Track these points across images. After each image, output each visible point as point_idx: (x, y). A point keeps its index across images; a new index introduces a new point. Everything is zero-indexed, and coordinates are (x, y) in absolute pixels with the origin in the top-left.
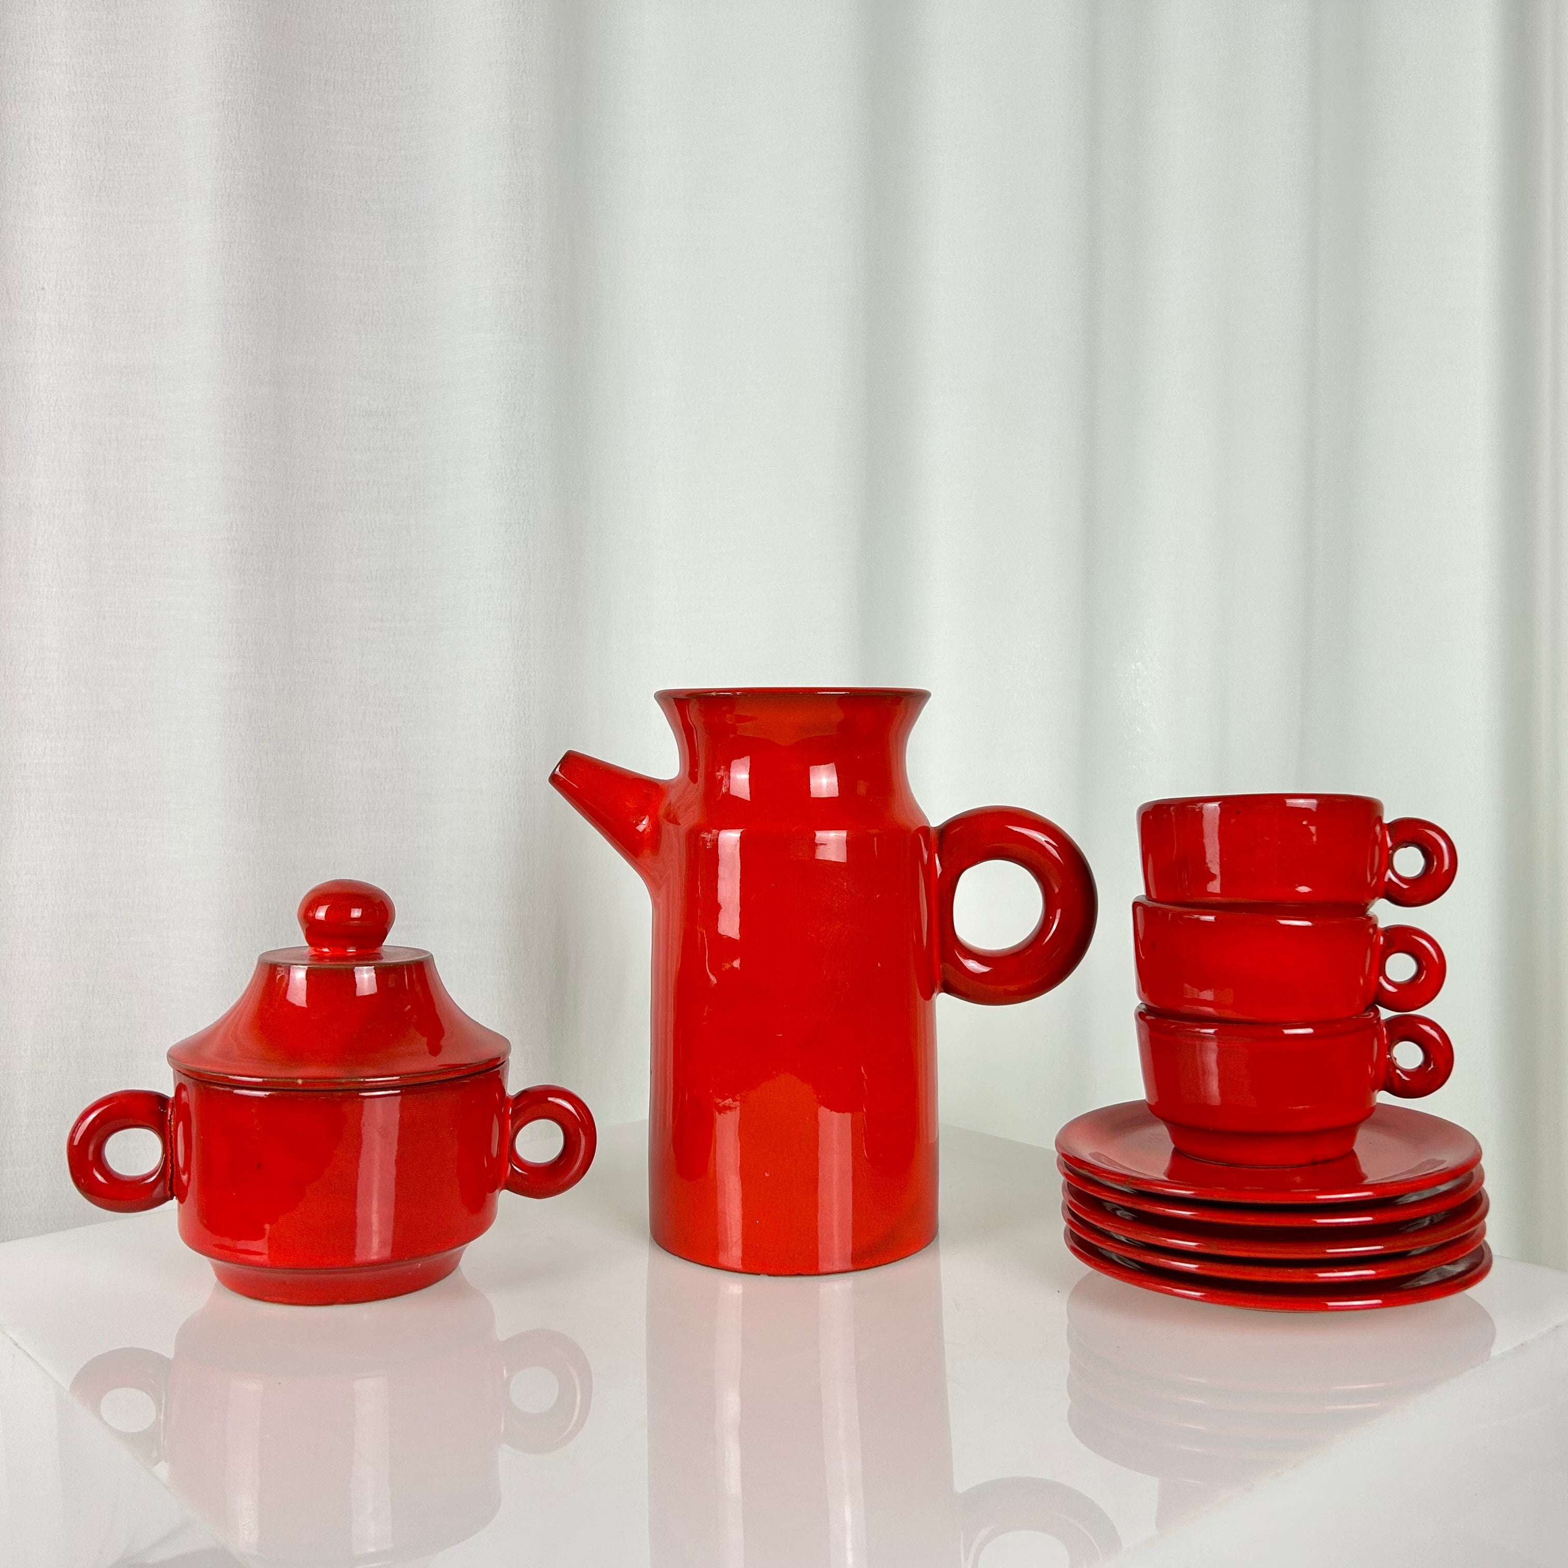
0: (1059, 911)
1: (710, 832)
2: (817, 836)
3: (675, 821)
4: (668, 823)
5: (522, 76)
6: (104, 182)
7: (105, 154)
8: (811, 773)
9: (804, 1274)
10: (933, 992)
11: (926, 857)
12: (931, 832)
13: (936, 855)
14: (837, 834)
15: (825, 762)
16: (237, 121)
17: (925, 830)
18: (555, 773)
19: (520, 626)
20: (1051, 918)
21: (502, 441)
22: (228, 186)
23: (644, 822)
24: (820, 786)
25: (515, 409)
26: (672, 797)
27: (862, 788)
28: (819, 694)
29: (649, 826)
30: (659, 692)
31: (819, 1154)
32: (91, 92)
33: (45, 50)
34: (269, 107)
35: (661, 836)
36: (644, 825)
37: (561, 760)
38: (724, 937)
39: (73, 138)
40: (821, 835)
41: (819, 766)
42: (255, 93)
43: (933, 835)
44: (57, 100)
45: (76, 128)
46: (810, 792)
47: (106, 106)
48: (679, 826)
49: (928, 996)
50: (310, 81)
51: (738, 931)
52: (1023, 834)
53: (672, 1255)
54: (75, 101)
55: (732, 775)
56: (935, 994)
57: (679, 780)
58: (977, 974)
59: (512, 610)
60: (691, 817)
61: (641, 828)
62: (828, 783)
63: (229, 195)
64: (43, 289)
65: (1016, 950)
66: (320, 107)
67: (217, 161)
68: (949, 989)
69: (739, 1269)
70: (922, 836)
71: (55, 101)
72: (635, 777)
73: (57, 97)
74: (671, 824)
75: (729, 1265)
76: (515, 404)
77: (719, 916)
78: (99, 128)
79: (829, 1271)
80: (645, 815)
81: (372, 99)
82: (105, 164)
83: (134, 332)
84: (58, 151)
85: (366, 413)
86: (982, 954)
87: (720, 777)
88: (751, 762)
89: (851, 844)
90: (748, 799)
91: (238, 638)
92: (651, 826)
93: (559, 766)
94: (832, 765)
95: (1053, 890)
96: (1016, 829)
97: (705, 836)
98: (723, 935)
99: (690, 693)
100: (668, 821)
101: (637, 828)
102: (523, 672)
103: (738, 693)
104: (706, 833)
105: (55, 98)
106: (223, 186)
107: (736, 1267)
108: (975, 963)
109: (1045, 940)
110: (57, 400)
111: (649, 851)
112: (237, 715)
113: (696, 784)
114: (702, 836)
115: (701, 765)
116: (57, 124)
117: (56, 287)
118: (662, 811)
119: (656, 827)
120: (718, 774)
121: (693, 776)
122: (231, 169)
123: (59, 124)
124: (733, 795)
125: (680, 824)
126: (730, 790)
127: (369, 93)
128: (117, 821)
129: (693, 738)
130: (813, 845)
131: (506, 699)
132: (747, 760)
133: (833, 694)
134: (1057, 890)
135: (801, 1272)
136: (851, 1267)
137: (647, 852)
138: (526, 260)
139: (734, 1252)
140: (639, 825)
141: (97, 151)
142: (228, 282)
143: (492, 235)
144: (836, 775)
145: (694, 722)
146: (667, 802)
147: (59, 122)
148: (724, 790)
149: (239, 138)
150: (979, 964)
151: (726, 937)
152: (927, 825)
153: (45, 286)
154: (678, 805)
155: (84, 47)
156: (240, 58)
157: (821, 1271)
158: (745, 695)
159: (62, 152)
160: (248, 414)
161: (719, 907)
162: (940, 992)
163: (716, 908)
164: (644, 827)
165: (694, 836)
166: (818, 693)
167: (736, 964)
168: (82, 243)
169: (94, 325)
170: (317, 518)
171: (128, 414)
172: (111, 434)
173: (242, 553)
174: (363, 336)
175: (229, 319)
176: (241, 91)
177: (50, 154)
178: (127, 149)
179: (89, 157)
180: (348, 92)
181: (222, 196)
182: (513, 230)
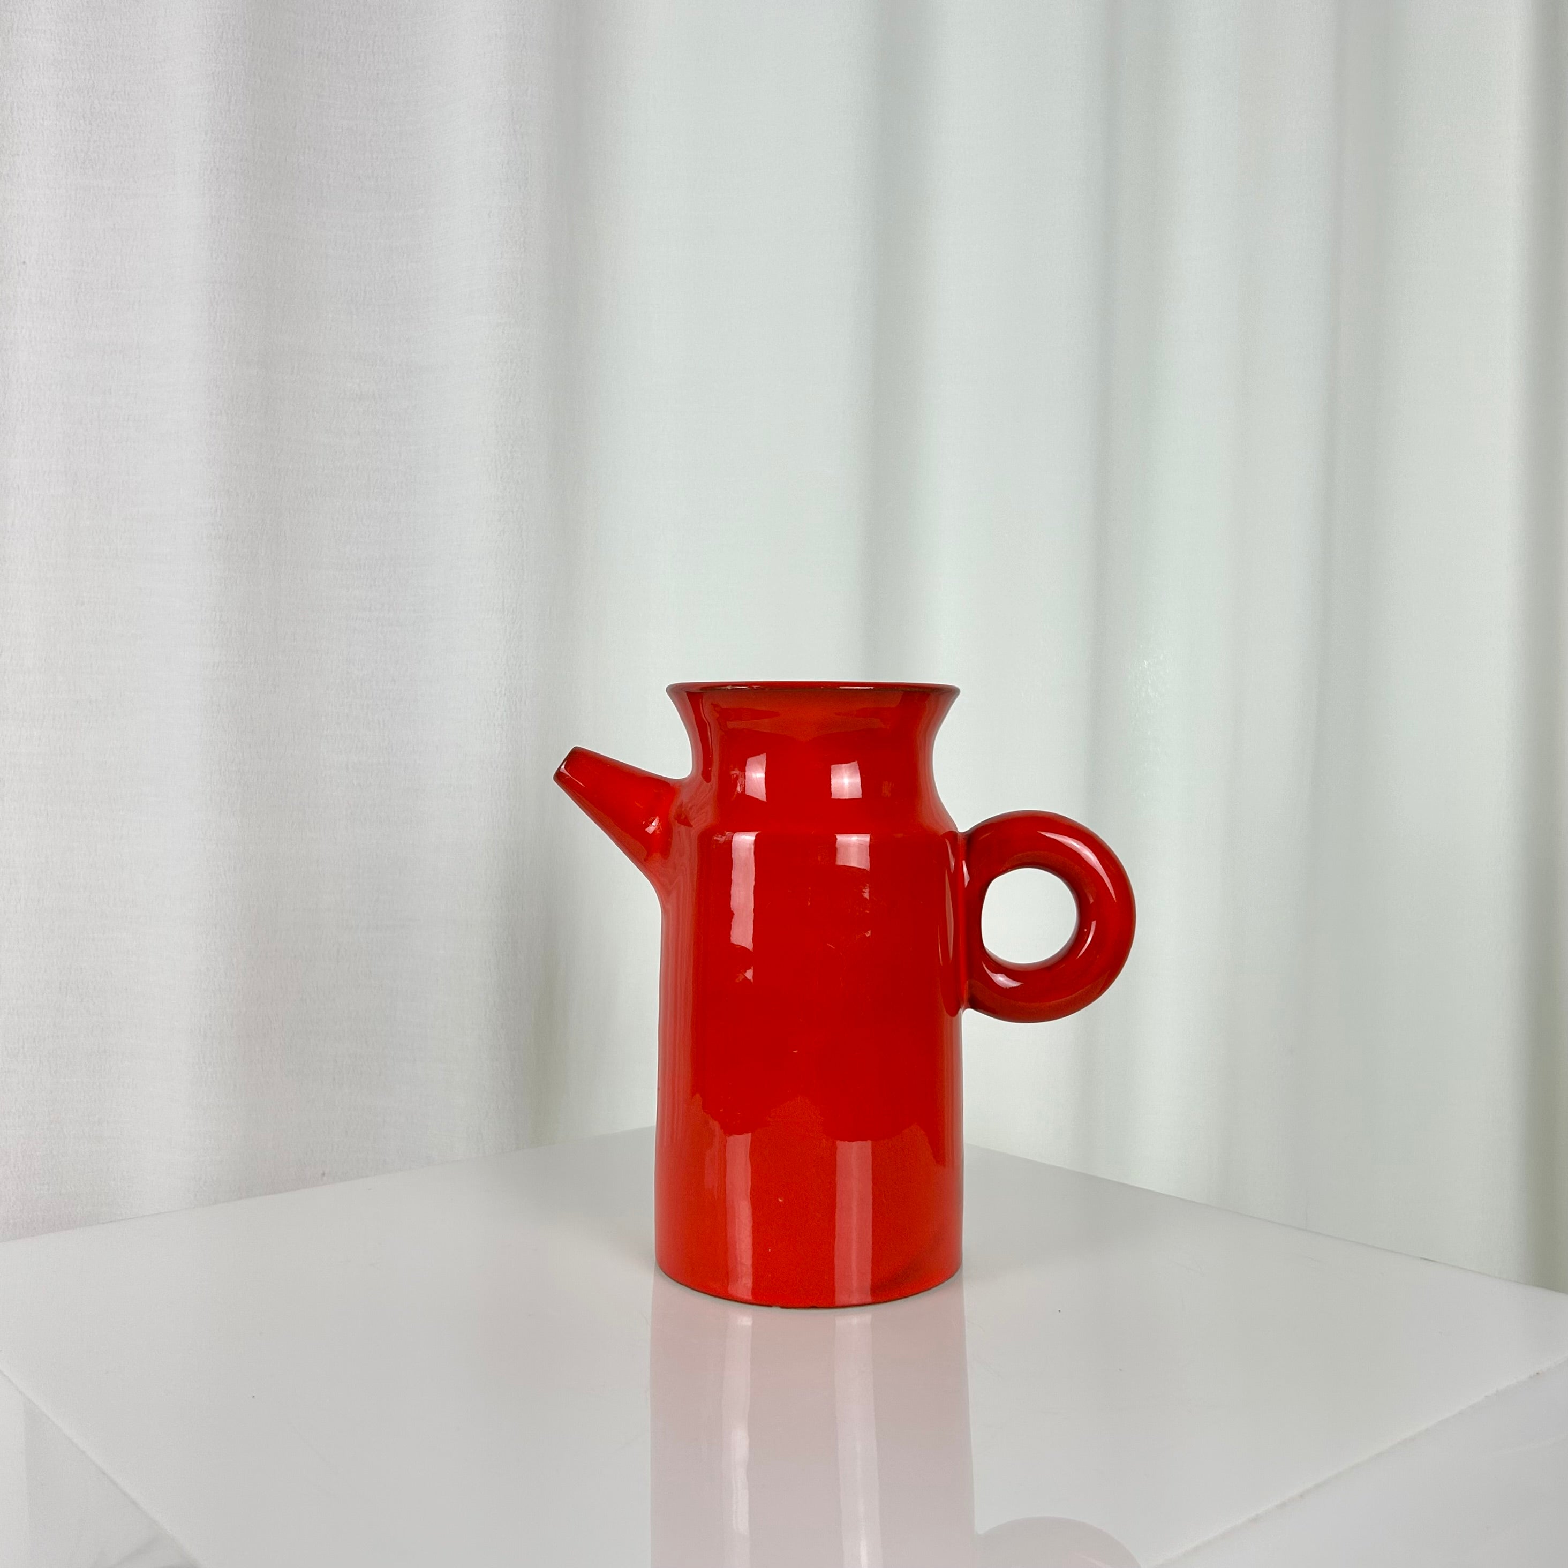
0: (1094, 924)
1: (723, 834)
2: (838, 840)
3: (686, 822)
4: (679, 825)
5: (521, 51)
6: (89, 153)
7: (90, 124)
8: (832, 772)
9: (819, 1306)
10: (959, 1008)
11: (953, 864)
12: (958, 838)
13: (964, 862)
14: (859, 839)
15: (846, 761)
16: (227, 93)
17: (953, 835)
18: (561, 770)
19: (512, 618)
20: (1086, 930)
21: (497, 427)
22: (217, 160)
23: (654, 824)
24: (842, 786)
25: (510, 394)
26: (684, 797)
27: (886, 790)
28: (840, 689)
29: (659, 828)
30: (672, 685)
31: (837, 1179)
32: (76, 60)
33: (29, 16)
34: (261, 79)
35: (671, 838)
36: (654, 826)
37: (567, 757)
38: (737, 947)
39: (57, 108)
40: (841, 839)
41: (840, 765)
42: (246, 65)
43: (960, 841)
44: (42, 68)
45: (61, 97)
46: (830, 793)
47: (92, 75)
48: (691, 828)
49: (954, 1012)
50: (303, 53)
51: (752, 941)
52: (1057, 840)
53: (678, 1284)
54: (60, 70)
55: (747, 773)
56: (961, 1010)
57: (691, 779)
58: (1006, 989)
59: (505, 601)
60: (703, 819)
61: (651, 829)
62: (849, 783)
63: (218, 169)
64: (24, 263)
65: (1048, 965)
66: (313, 80)
67: (206, 134)
68: (976, 1005)
69: (750, 1300)
70: (950, 843)
72: (646, 775)
73: (41, 65)
74: (683, 826)
75: (739, 1296)
76: (511, 389)
77: (732, 923)
78: (84, 97)
79: (847, 1303)
80: (655, 816)
81: (367, 72)
82: (89, 135)
83: (117, 309)
84: (41, 121)
85: (357, 395)
86: (1011, 967)
87: (735, 776)
88: (767, 760)
89: (874, 850)
90: (765, 800)
91: (221, 626)
92: (661, 828)
93: (564, 764)
94: (855, 764)
95: (1089, 901)
96: (1049, 835)
97: (718, 839)
98: (736, 945)
99: (705, 686)
100: (678, 822)
101: (647, 830)
102: (515, 665)
103: (755, 687)
104: (720, 836)
105: (39, 66)
106: (212, 160)
107: (746, 1297)
108: (1004, 977)
109: (1079, 954)
110: (37, 378)
111: (659, 854)
112: (219, 706)
113: (709, 784)
114: (715, 838)
115: (714, 764)
116: (41, 92)
117: (37, 261)
118: (673, 812)
119: (666, 829)
120: (732, 772)
121: (706, 775)
122: (221, 143)
123: (43, 94)
124: (748, 796)
125: (692, 826)
126: (746, 790)
127: (364, 67)
128: (94, 813)
129: (707, 734)
130: (832, 849)
131: (498, 692)
132: (763, 758)
133: (857, 689)
134: (1092, 901)
135: (815, 1305)
136: (869, 1299)
137: (657, 856)
138: (524, 241)
139: (744, 1283)
140: (648, 826)
141: (82, 122)
142: (216, 258)
143: (489, 215)
144: (859, 774)
145: (707, 717)
146: (678, 804)
147: (42, 91)
148: (739, 789)
149: (229, 110)
150: (1008, 979)
151: (739, 947)
152: (955, 830)
153: (27, 261)
154: (690, 805)
155: (70, 13)
156: (231, 28)
157: (837, 1304)
158: (763, 689)
159: (46, 122)
160: (235, 396)
161: (731, 915)
162: (966, 1008)
163: (729, 915)
164: (655, 828)
165: (705, 838)
166: (840, 687)
167: (749, 974)
168: (65, 216)
169: (76, 301)
170: (304, 503)
171: (111, 393)
172: (93, 413)
173: (227, 538)
174: (355, 317)
175: (217, 296)
176: (231, 62)
177: (33, 124)
178: (112, 120)
179: (73, 128)
180: (342, 64)
181: (211, 170)
182: (511, 209)
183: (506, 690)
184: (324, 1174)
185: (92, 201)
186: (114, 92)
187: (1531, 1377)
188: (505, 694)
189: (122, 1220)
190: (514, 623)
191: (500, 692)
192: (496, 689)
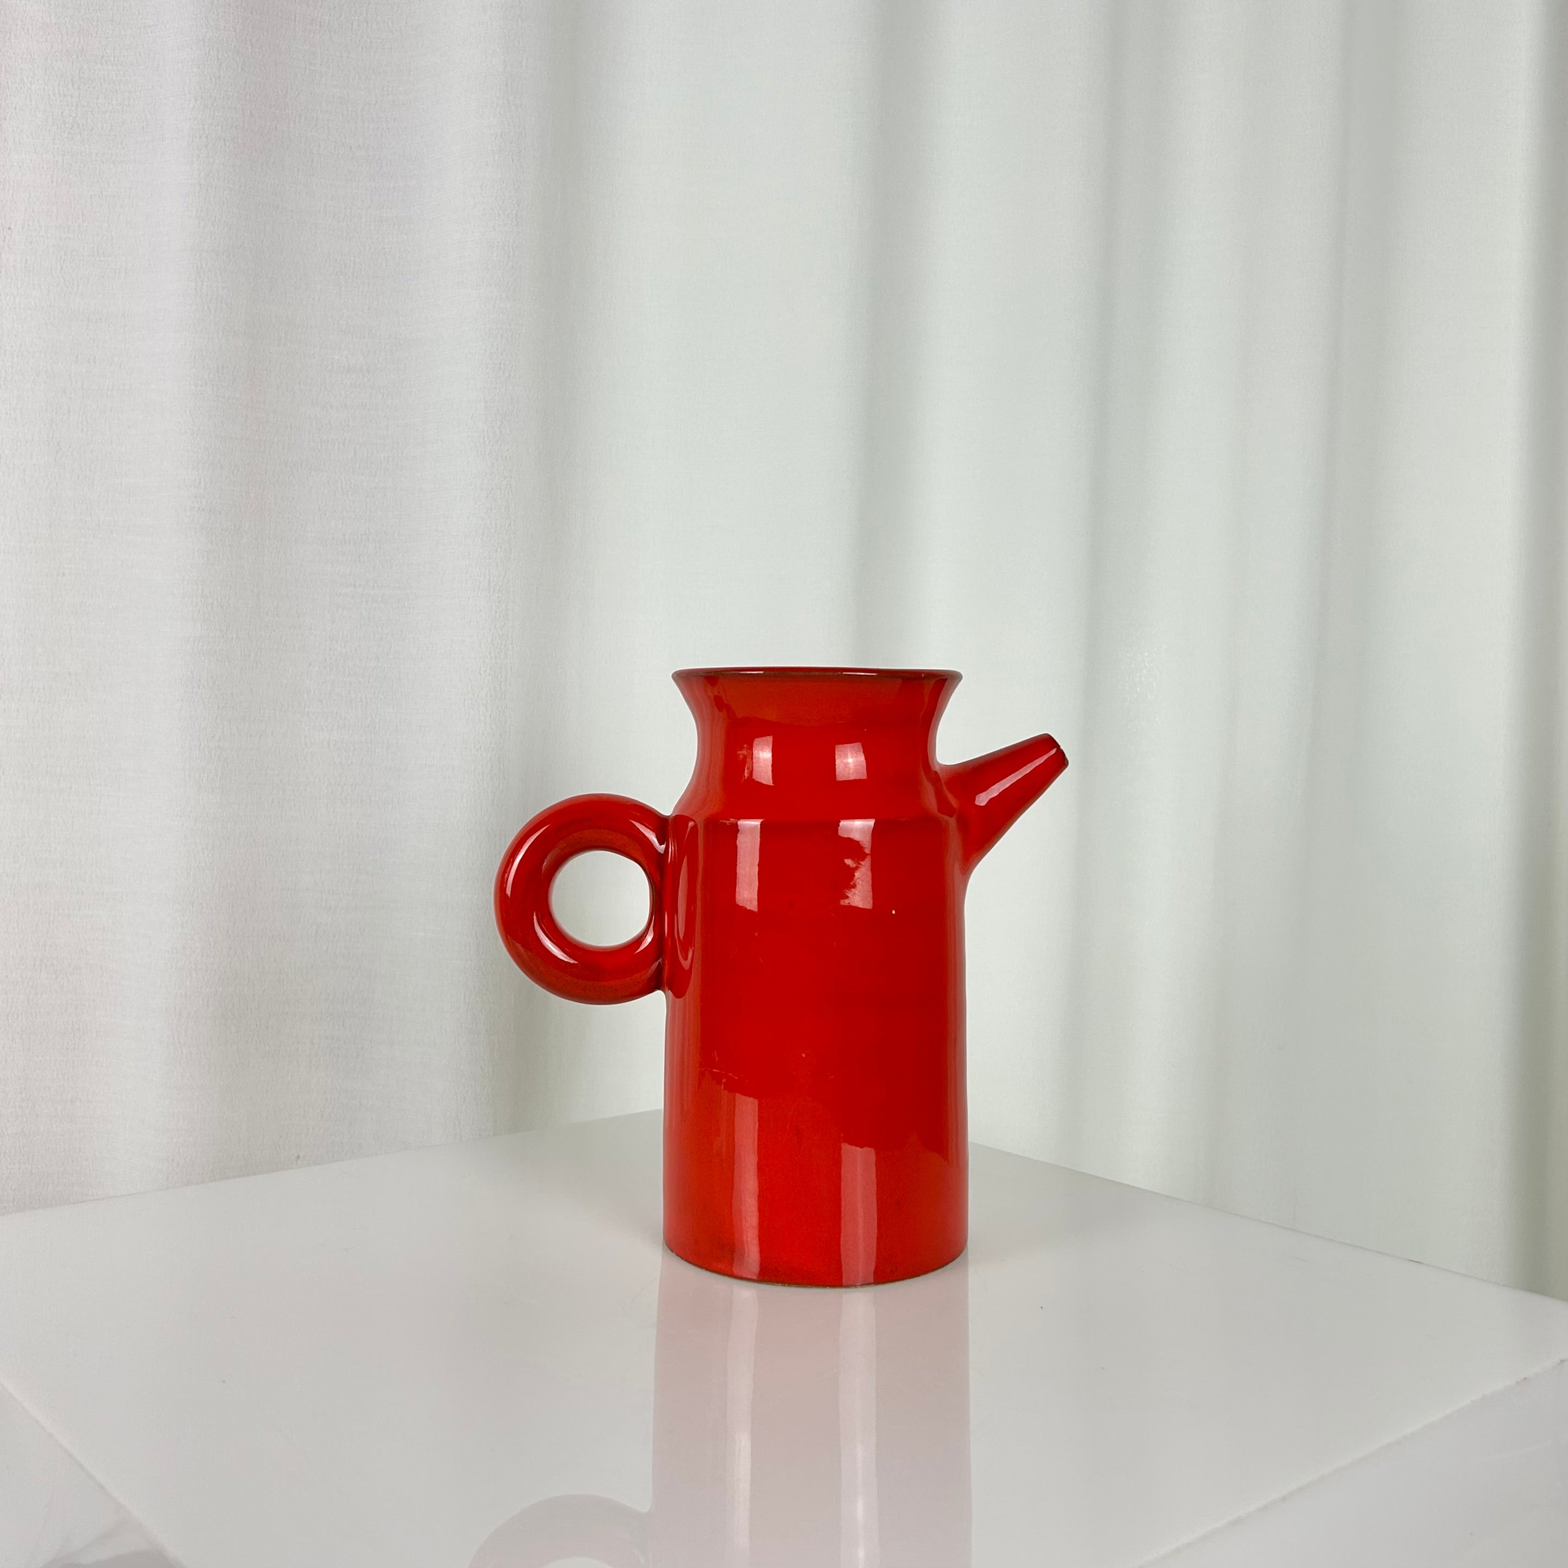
5: (517, 21)
6: (77, 118)
7: (78, 89)
16: (218, 59)
19: (498, 597)
21: (486, 402)
22: (206, 127)
25: (500, 370)
32: (65, 23)
34: (252, 45)
39: (46, 72)
42: (237, 31)
44: (30, 32)
45: (49, 61)
47: (82, 39)
50: (295, 20)
54: (49, 34)
59: (491, 579)
63: (207, 137)
66: (305, 47)
67: (196, 101)
71: (28, 32)
73: (30, 28)
76: (500, 364)
78: (73, 62)
81: (360, 40)
82: (78, 100)
83: (103, 277)
84: (29, 85)
85: (344, 368)
91: (203, 600)
102: (501, 644)
106: (201, 126)
110: (21, 346)
112: (200, 681)
116: (29, 57)
117: (23, 227)
122: (210, 109)
127: (356, 35)
128: (71, 788)
131: (482, 672)
138: (516, 214)
141: (70, 86)
142: (204, 227)
143: (481, 187)
149: (219, 77)
153: (12, 227)
159: (33, 86)
160: (221, 367)
168: (52, 182)
169: (62, 268)
170: (289, 477)
171: (95, 362)
172: (76, 382)
173: (210, 511)
174: (343, 288)
175: (204, 266)
176: (223, 28)
177: (21, 88)
178: (101, 85)
179: (62, 92)
180: (335, 32)
181: (200, 137)
182: (503, 182)
183: (491, 669)
184: (298, 1157)
185: (80, 166)
186: (103, 57)
187: (1518, 1383)
188: (489, 674)
189: (93, 1200)
190: (500, 602)
191: (485, 671)
192: (480, 669)
